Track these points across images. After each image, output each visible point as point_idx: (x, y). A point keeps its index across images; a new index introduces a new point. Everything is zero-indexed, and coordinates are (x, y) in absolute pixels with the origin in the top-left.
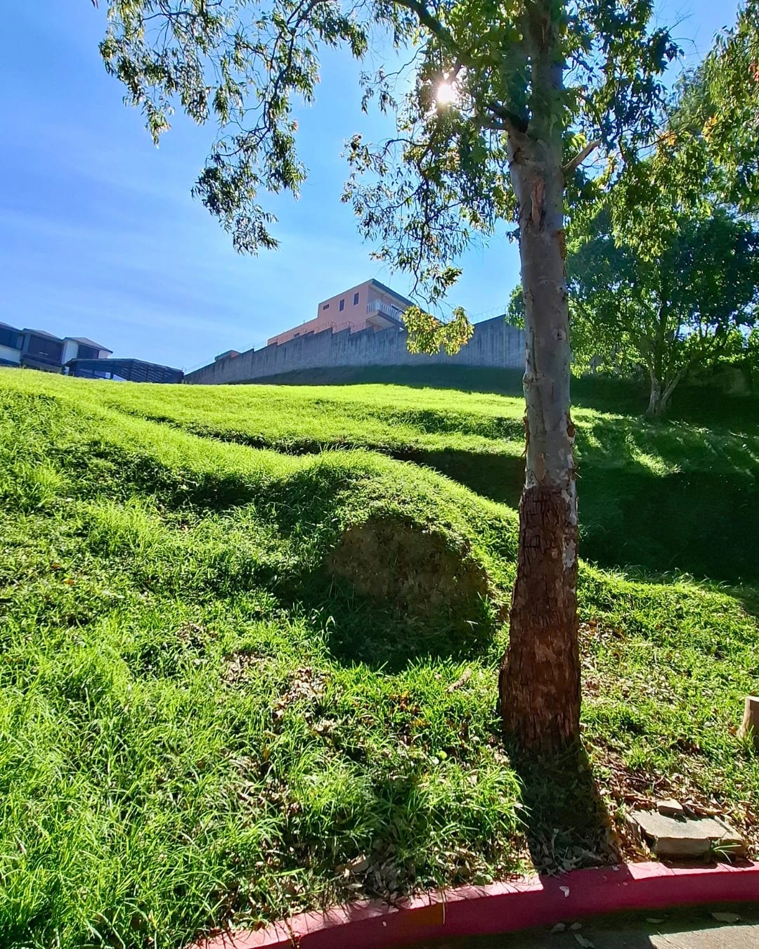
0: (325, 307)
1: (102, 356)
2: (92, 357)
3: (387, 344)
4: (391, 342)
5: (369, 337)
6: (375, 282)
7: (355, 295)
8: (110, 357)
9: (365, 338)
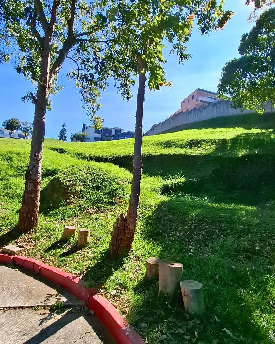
0: (183, 102)
1: (122, 132)
2: (119, 133)
3: (200, 113)
4: (201, 112)
5: (194, 111)
6: (199, 89)
7: (192, 96)
8: (124, 132)
9: (193, 112)
